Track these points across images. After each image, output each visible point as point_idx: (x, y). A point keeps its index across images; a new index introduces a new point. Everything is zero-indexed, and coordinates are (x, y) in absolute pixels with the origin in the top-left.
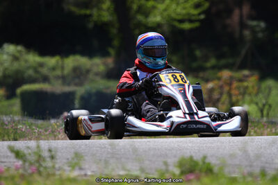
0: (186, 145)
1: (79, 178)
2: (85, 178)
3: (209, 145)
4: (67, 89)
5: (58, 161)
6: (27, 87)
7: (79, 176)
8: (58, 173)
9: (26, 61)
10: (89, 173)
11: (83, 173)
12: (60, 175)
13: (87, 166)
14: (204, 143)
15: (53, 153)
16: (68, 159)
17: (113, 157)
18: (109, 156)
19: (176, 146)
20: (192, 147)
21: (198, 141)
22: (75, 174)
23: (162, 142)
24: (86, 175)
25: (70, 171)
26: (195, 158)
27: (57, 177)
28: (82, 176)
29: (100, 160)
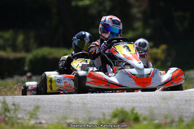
0: (115, 99)
1: (36, 125)
2: (40, 125)
3: (132, 98)
10: (44, 122)
11: (38, 121)
12: (21, 123)
13: (40, 117)
14: (129, 97)
15: (17, 107)
16: (26, 110)
17: (60, 109)
18: (57, 107)
19: (108, 99)
20: (120, 100)
22: (33, 122)
24: (40, 123)
27: (20, 125)
29: (51, 111)
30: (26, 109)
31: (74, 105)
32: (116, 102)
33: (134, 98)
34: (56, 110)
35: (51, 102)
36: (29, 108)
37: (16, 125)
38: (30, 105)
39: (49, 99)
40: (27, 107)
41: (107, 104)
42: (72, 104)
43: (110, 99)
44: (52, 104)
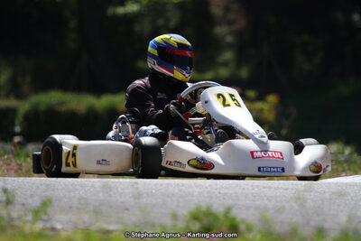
0: (190, 190)
2: (51, 233)
3: (223, 191)
7: (43, 229)
10: (58, 226)
11: (48, 225)
15: (10, 196)
16: (23, 205)
18: (83, 202)
19: (177, 191)
20: (199, 192)
21: (207, 185)
22: (39, 226)
23: (155, 185)
24: (53, 229)
25: (33, 222)
28: (48, 229)
29: (71, 207)
30: (24, 201)
31: (113, 199)
32: (193, 196)
33: (226, 191)
35: (69, 191)
36: (30, 201)
37: (9, 231)
38: (32, 196)
39: (66, 185)
40: (26, 199)
42: (110, 196)
43: (180, 191)
44: (72, 194)
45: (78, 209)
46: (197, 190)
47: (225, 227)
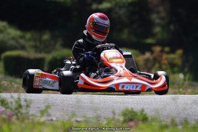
0: (127, 100)
1: (47, 122)
2: (51, 122)
4: (39, 55)
5: (32, 109)
6: (8, 53)
7: (47, 120)
8: (31, 118)
9: (9, 34)
10: (55, 119)
11: (50, 118)
13: (53, 114)
15: (28, 103)
16: (39, 108)
18: (70, 106)
19: (120, 100)
20: (132, 101)
22: (43, 119)
24: (52, 120)
25: (41, 117)
26: (135, 110)
27: (31, 121)
28: (49, 120)
29: (63, 109)
30: (39, 106)
31: (86, 105)
32: (128, 103)
34: (68, 108)
37: (26, 121)
39: (63, 98)
41: (118, 104)
42: (85, 103)
44: (65, 102)
45: (67, 110)
46: (131, 100)
47: (141, 118)
